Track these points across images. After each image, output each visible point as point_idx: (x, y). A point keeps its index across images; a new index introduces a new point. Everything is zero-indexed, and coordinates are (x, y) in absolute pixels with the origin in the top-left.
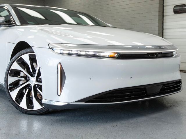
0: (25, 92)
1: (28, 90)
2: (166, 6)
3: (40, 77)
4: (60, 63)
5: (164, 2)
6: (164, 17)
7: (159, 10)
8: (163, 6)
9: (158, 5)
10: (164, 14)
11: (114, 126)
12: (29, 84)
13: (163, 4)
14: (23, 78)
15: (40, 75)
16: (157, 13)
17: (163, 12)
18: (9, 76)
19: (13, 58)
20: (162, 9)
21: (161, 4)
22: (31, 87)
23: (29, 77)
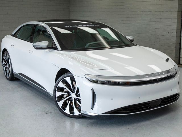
0: (68, 102)
1: (70, 101)
3: (79, 93)
4: (93, 89)
11: (127, 129)
12: (71, 98)
14: (67, 93)
15: (79, 92)
16: (176, 13)
18: (57, 91)
19: (59, 79)
22: (72, 99)
23: (70, 93)
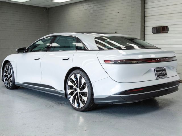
2: (146, 27)
5: (145, 23)
6: (145, 35)
7: (141, 30)
8: (145, 27)
9: (140, 26)
10: (145, 33)
13: (145, 25)
16: (140, 32)
17: (144, 32)
20: (143, 29)
21: (143, 25)
